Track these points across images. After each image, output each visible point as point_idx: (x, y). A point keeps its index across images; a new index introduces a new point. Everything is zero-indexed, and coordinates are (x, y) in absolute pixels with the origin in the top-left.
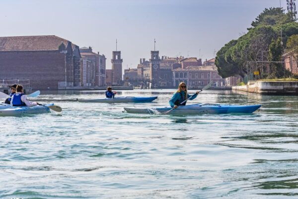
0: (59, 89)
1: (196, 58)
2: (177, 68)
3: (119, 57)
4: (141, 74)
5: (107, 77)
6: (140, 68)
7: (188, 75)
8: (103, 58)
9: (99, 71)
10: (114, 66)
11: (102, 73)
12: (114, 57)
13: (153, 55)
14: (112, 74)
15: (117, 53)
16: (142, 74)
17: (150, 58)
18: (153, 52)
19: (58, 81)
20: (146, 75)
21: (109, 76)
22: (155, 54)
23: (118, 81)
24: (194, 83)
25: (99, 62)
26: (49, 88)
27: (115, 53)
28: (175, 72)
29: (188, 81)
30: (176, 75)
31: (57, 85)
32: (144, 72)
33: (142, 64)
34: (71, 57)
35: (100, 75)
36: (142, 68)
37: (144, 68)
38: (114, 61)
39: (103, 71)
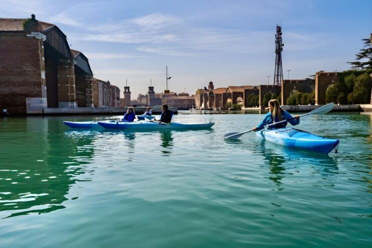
0: (28, 112)
3: (129, 90)
4: (140, 102)
5: (121, 103)
6: (139, 99)
7: (172, 101)
8: (118, 90)
10: (126, 96)
12: (125, 90)
14: (125, 101)
15: (127, 88)
17: (148, 92)
18: (150, 88)
19: (28, 95)
20: (144, 103)
21: (123, 102)
22: (152, 89)
25: (116, 92)
26: (5, 111)
27: (126, 88)
31: (24, 105)
32: (142, 101)
34: (70, 64)
35: (116, 101)
36: (141, 99)
38: (125, 93)
39: (118, 99)
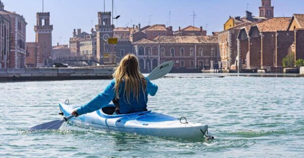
1: (164, 26)
2: (140, 39)
3: (47, 21)
4: (76, 51)
5: (28, 55)
6: (74, 42)
7: (159, 50)
8: (22, 23)
9: (16, 42)
10: (40, 36)
11: (21, 47)
12: (39, 22)
13: (102, 18)
14: (36, 49)
15: (43, 16)
16: (78, 51)
17: (97, 24)
18: (101, 14)
20: (85, 53)
21: (31, 52)
22: (105, 17)
23: (46, 61)
24: (177, 62)
25: (16, 27)
27: (40, 16)
28: (139, 45)
29: (159, 60)
30: (139, 51)
32: (81, 49)
33: (78, 36)
35: (17, 50)
36: (78, 42)
37: (81, 43)
38: (38, 28)
39: (22, 44)
